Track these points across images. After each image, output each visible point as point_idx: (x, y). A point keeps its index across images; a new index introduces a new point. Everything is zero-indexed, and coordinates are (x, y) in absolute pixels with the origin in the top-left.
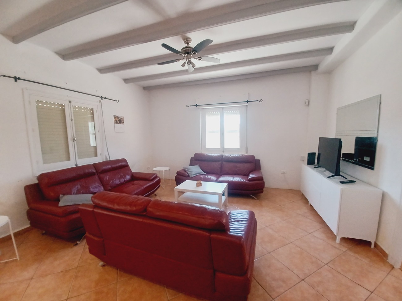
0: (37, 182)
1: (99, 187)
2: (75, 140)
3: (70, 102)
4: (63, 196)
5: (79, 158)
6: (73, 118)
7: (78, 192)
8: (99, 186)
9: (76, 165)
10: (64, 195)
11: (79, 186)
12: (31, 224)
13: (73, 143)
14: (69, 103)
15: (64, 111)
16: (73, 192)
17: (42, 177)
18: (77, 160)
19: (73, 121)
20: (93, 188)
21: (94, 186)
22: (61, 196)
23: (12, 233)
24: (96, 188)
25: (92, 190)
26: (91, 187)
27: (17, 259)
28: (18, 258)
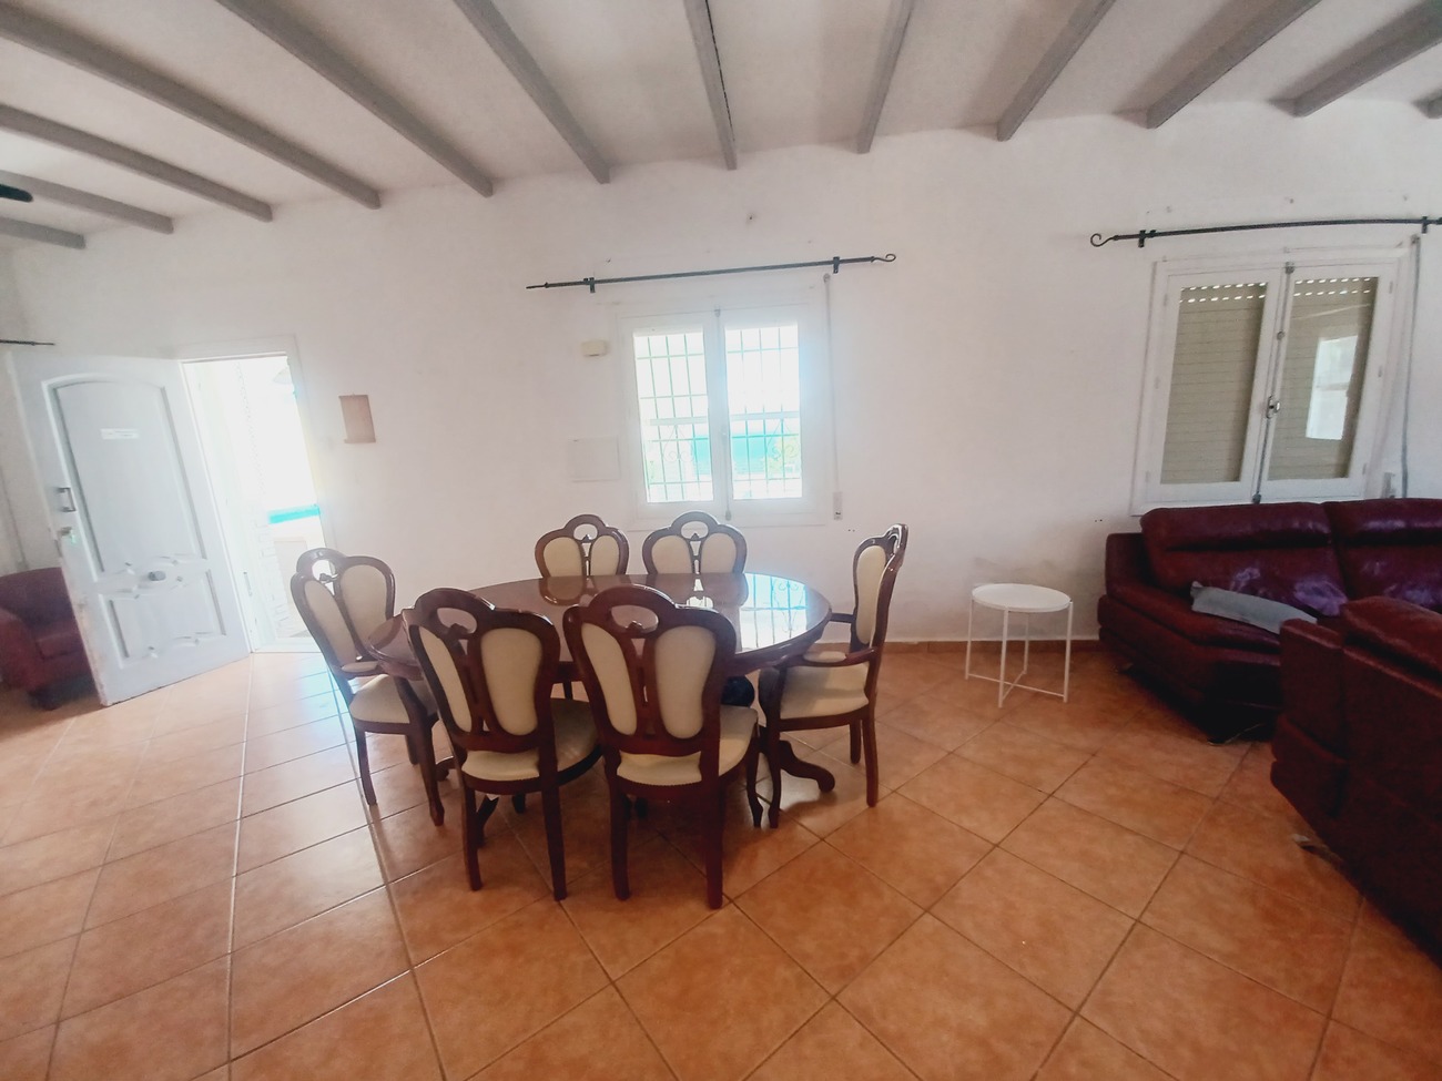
0: (1138, 529)
1: (1329, 593)
2: (1276, 411)
3: (1289, 270)
4: (1200, 586)
5: (1272, 477)
6: (1286, 330)
7: (1251, 589)
8: (1332, 590)
9: (1257, 498)
10: (1206, 584)
11: (1256, 572)
12: (1101, 633)
13: (1265, 420)
14: (1285, 276)
15: (1258, 309)
16: (1233, 584)
17: (1155, 519)
18: (1263, 481)
19: (1285, 340)
20: (1307, 593)
21: (1316, 585)
22: (1195, 584)
23: (1069, 638)
24: (1320, 593)
25: (1300, 595)
26: (1297, 586)
27: (1062, 698)
28: (1065, 696)
